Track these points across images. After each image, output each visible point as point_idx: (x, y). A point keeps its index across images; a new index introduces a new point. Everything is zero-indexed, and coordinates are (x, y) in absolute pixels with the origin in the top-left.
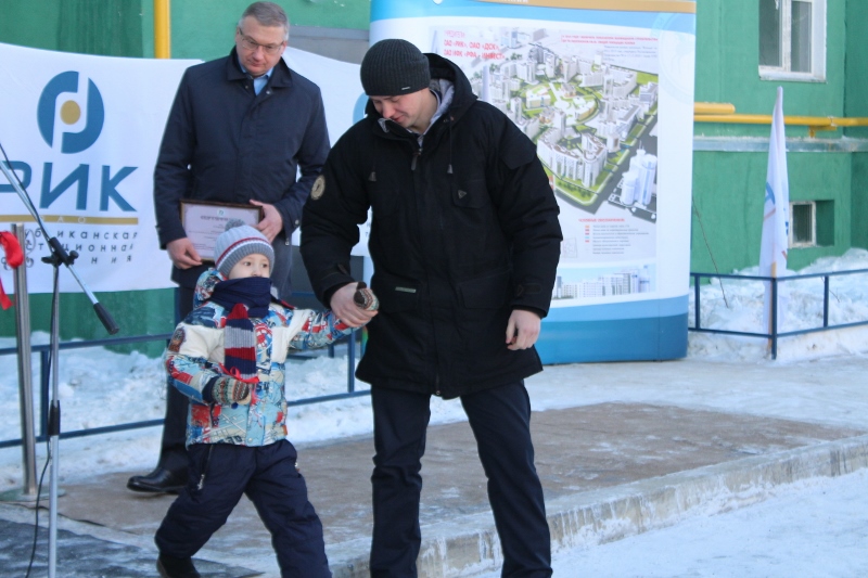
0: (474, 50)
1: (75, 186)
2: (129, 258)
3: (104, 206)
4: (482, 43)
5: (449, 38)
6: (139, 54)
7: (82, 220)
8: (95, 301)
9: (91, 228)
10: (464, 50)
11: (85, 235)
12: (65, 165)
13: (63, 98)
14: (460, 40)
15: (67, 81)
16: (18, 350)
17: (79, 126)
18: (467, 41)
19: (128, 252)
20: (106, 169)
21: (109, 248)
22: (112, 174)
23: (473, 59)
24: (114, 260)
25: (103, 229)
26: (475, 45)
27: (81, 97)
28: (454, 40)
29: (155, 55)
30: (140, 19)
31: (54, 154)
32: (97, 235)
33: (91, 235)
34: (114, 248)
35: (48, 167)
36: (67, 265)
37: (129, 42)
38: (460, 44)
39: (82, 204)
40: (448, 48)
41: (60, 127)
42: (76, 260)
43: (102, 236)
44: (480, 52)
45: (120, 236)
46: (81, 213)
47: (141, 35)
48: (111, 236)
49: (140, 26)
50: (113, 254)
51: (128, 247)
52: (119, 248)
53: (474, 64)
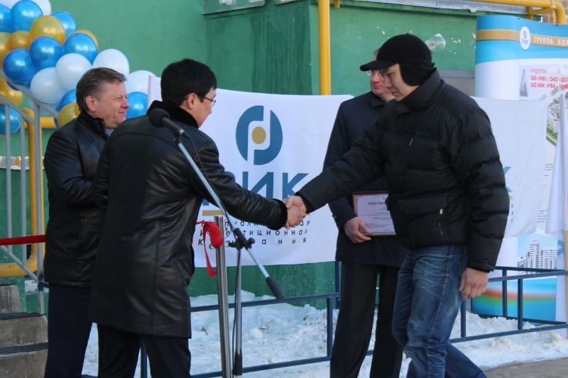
0: (553, 83)
1: (264, 188)
2: (305, 240)
4: (560, 77)
5: (534, 75)
6: (310, 93)
8: (267, 275)
10: (546, 83)
12: (257, 173)
13: (253, 125)
14: (542, 75)
15: (255, 113)
17: (265, 145)
18: (547, 76)
19: (304, 235)
20: (285, 176)
21: (290, 233)
22: (290, 179)
23: (553, 89)
24: (294, 242)
26: (554, 79)
27: (265, 124)
28: (538, 76)
29: (320, 93)
30: (310, 67)
31: (249, 165)
34: (294, 233)
35: (245, 175)
36: (247, 249)
37: (302, 84)
38: (543, 78)
40: (534, 81)
41: (252, 147)
42: (253, 245)
44: (558, 84)
47: (310, 79)
49: (310, 73)
50: (293, 237)
51: (304, 232)
52: (297, 232)
53: (553, 93)
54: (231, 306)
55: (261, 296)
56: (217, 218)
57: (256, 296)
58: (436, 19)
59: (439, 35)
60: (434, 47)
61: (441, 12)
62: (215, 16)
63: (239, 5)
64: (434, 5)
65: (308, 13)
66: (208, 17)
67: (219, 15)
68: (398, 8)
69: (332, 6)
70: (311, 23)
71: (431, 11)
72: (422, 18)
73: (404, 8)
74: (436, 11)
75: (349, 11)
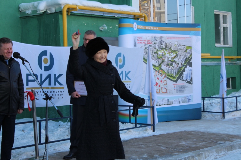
0: (145, 42)
1: (48, 80)
2: (62, 98)
3: (55, 84)
4: (147, 40)
5: (138, 39)
6: (60, 46)
7: (50, 88)
8: (57, 109)
9: (52, 90)
10: (142, 42)
11: (51, 92)
12: (45, 74)
13: (44, 57)
14: (141, 39)
15: (44, 53)
16: (33, 122)
17: (48, 64)
18: (143, 40)
19: (62, 96)
20: (55, 75)
21: (57, 95)
22: (57, 76)
23: (145, 44)
24: (59, 98)
25: (55, 90)
26: (145, 41)
27: (48, 57)
28: (140, 39)
29: (64, 46)
30: (59, 36)
31: (42, 71)
32: (54, 92)
33: (52, 92)
34: (58, 95)
35: (41, 75)
36: (50, 100)
37: (57, 43)
39: (50, 84)
40: (138, 41)
41: (44, 65)
43: (55, 92)
44: (146, 42)
45: (60, 92)
46: (50, 86)
47: (60, 40)
48: (57, 92)
49: (60, 38)
50: (58, 97)
51: (62, 95)
52: (60, 95)
53: (145, 45)
54: (38, 121)
55: (43, 118)
56: (32, 90)
57: (41, 118)
58: (103, 20)
59: (104, 25)
60: (103, 29)
61: (105, 17)
62: (24, 18)
63: (33, 14)
64: (103, 15)
65: (59, 17)
66: (22, 18)
67: (25, 18)
68: (90, 15)
69: (67, 15)
70: (60, 21)
71: (102, 17)
72: (99, 19)
73: (92, 16)
74: (103, 17)
75: (73, 17)
